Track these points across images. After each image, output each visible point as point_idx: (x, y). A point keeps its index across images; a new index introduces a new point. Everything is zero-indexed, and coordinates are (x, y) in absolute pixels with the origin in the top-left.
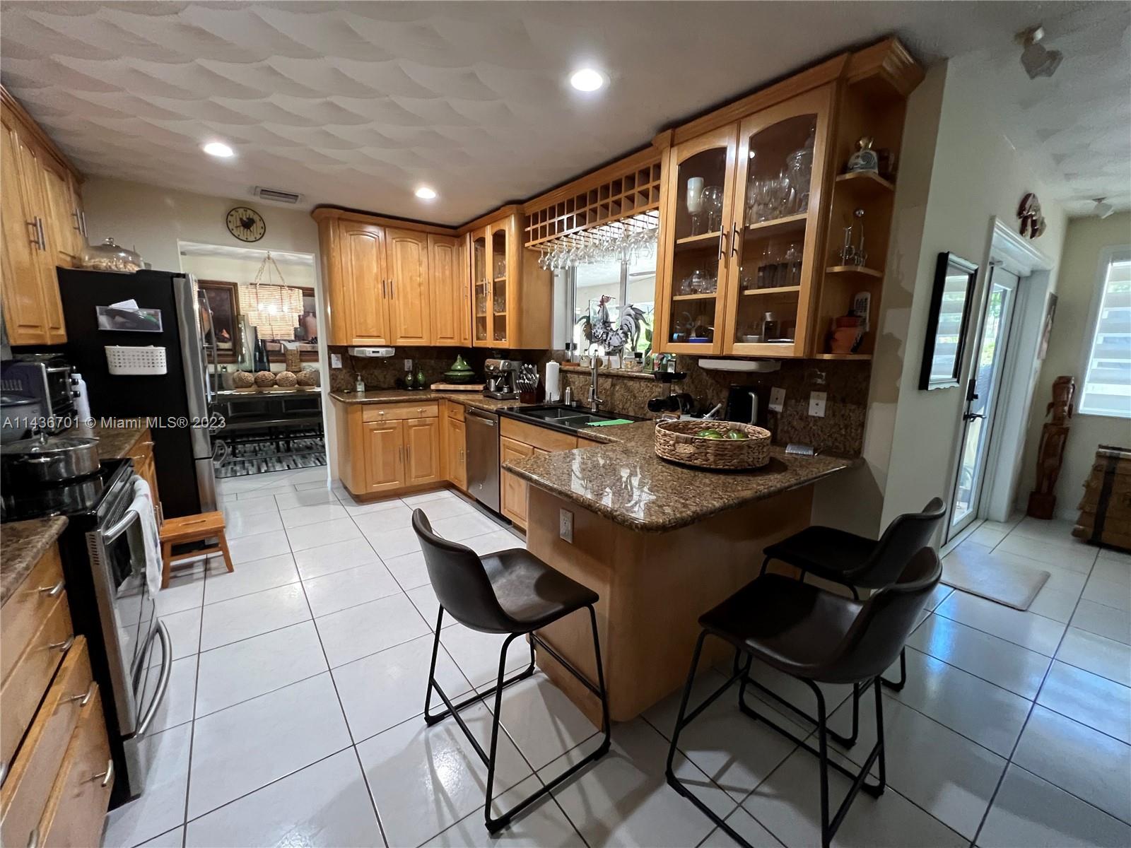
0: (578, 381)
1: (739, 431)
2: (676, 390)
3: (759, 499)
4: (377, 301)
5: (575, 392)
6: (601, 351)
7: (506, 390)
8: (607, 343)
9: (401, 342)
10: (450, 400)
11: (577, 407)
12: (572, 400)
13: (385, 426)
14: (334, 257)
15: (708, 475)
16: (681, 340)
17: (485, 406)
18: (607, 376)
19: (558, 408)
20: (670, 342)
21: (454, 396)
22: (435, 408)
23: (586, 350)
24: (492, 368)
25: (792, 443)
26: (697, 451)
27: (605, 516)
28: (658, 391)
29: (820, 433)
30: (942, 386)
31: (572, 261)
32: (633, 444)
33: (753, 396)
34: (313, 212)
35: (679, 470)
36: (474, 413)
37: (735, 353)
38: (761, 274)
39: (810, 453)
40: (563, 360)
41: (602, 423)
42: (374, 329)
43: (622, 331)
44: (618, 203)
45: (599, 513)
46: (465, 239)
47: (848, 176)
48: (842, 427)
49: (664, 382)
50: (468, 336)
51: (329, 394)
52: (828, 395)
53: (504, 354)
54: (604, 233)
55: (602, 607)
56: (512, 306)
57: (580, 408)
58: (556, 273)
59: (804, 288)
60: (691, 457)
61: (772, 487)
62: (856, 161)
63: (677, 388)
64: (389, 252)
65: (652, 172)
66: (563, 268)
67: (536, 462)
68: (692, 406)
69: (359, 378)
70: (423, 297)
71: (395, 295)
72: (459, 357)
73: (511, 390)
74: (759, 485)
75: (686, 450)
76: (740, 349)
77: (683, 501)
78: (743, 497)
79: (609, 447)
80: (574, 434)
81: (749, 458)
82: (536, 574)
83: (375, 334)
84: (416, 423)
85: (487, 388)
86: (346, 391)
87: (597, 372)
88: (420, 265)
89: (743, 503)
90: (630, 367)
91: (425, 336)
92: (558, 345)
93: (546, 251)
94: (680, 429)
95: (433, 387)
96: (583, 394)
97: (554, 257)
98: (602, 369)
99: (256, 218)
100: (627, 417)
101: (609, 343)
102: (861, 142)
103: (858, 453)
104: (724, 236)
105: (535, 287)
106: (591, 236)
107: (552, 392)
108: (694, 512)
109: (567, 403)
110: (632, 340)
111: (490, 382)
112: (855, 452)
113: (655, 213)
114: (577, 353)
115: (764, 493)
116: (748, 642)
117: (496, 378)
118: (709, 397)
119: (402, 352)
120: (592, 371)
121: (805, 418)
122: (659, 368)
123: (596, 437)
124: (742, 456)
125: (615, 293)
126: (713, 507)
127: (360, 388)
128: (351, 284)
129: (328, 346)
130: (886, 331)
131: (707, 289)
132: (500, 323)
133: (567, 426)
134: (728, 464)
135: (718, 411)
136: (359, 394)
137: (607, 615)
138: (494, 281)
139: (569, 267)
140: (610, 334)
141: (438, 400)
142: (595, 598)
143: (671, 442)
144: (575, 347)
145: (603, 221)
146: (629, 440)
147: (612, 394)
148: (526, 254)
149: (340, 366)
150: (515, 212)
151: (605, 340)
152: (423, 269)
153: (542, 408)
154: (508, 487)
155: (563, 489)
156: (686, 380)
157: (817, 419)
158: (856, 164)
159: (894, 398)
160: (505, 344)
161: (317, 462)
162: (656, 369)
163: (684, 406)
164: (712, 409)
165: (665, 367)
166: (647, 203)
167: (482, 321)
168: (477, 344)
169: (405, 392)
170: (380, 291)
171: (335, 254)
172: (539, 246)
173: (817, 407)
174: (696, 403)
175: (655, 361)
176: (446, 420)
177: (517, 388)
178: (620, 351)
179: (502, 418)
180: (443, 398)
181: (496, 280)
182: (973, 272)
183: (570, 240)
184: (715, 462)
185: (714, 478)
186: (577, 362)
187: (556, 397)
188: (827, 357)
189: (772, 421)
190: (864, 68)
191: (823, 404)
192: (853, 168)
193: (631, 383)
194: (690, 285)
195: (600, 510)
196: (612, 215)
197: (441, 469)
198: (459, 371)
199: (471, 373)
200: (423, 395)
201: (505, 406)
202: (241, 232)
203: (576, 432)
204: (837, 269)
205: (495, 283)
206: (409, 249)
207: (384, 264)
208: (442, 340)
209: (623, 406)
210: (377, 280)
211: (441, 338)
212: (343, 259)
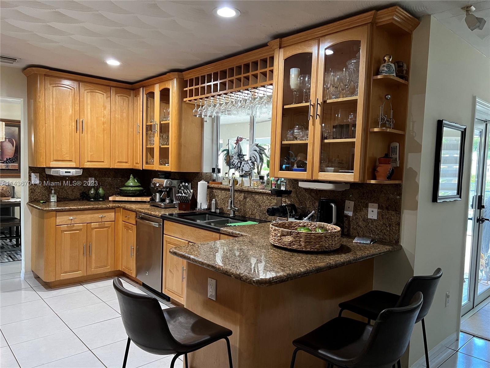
0: (221, 195)
1: (322, 228)
2: (285, 201)
3: (330, 267)
4: (71, 134)
5: (219, 202)
6: (237, 174)
7: (167, 201)
8: (241, 169)
9: (88, 165)
10: (124, 209)
11: (220, 213)
12: (216, 208)
13: (74, 228)
14: (40, 102)
15: (301, 254)
16: (288, 169)
17: (152, 213)
18: (241, 191)
19: (206, 214)
20: (280, 170)
21: (128, 206)
22: (113, 214)
23: (226, 173)
24: (157, 185)
25: (359, 236)
26: (294, 240)
27: (236, 278)
28: (273, 202)
29: (375, 229)
30: (448, 200)
31: (217, 113)
32: (257, 237)
33: (333, 205)
34: (25, 69)
35: (284, 252)
36: (142, 218)
37: (320, 178)
38: (334, 130)
39: (369, 242)
40: (210, 180)
41: (237, 224)
42: (67, 155)
43: (250, 161)
44: (247, 78)
45: (232, 276)
46: (139, 91)
47: (379, 77)
48: (387, 225)
49: (277, 196)
50: (139, 160)
51: (27, 203)
52: (379, 205)
53: (167, 175)
54: (238, 96)
55: (234, 339)
56: (174, 141)
57: (222, 214)
58: (205, 120)
59: (358, 140)
60: (291, 243)
61: (338, 261)
62: (383, 68)
63: (287, 200)
64: (81, 99)
65: (269, 61)
66: (210, 116)
67: (192, 248)
68: (296, 212)
69: (53, 191)
70: (105, 132)
71: (85, 131)
72: (131, 176)
73: (172, 201)
74: (331, 260)
75: (288, 239)
76: (323, 176)
77: (283, 268)
78: (318, 267)
79: (241, 239)
80: (218, 231)
81: (326, 244)
82: (192, 321)
83: (67, 159)
84: (98, 226)
85: (153, 200)
86: (42, 202)
87: (234, 188)
88: (105, 109)
89: (319, 270)
90: (256, 185)
91: (105, 160)
92: (206, 169)
93: (198, 104)
94: (286, 227)
95: (111, 198)
96: (224, 204)
97: (204, 109)
98: (238, 187)
100: (254, 220)
101: (242, 169)
102: (386, 58)
103: (397, 242)
104: (311, 106)
105: (190, 129)
106: (229, 97)
107: (202, 203)
108: (288, 274)
109: (213, 210)
110: (258, 168)
111: (155, 196)
112: (396, 242)
113: (271, 87)
114: (220, 175)
115: (332, 264)
116: (320, 351)
117: (160, 192)
118: (308, 206)
119: (88, 172)
120: (230, 188)
121: (366, 220)
122: (275, 187)
123: (232, 233)
124: (321, 243)
125: (246, 135)
126: (300, 272)
127: (53, 199)
128: (51, 121)
129: (29, 167)
130: (409, 166)
131: (303, 137)
132: (164, 154)
133: (212, 225)
134: (313, 248)
135: (312, 216)
136: (52, 204)
137: (238, 346)
138: (160, 122)
139: (214, 116)
140: (243, 163)
141: (115, 209)
142: (230, 333)
143: (279, 235)
144: (219, 171)
145: (238, 89)
146: (254, 235)
147: (245, 204)
148: (184, 106)
150: (177, 77)
151: (240, 167)
152: (107, 112)
153: (194, 214)
154: (168, 272)
155: (211, 263)
156: (293, 195)
157: (373, 221)
158: (383, 70)
159: (415, 208)
160: (167, 168)
161: (9, 258)
162: (274, 187)
163: (291, 212)
164: (309, 214)
165: (279, 186)
166: (266, 81)
167: (150, 151)
168: (146, 167)
169: (88, 203)
170: (74, 128)
171: (41, 99)
172: (193, 101)
173: (373, 213)
174: (299, 210)
175: (272, 182)
176: (121, 223)
177: (177, 199)
178: (250, 174)
179: (165, 221)
180: (119, 207)
181: (162, 122)
182: (463, 130)
183: (216, 99)
184: (305, 246)
185: (304, 257)
186: (220, 181)
187: (205, 206)
188: (373, 182)
189: (346, 222)
190: (385, 18)
191: (376, 211)
192: (381, 73)
193: (257, 197)
194: (293, 134)
195: (233, 274)
196: (243, 86)
197: (116, 261)
198: (132, 186)
199: (141, 188)
200: (104, 205)
201: (167, 212)
203: (219, 230)
204: (376, 130)
205: (161, 124)
206: (97, 98)
207: (77, 108)
208: (119, 164)
209: (252, 212)
210: (72, 120)
211: (118, 162)
212: (46, 103)
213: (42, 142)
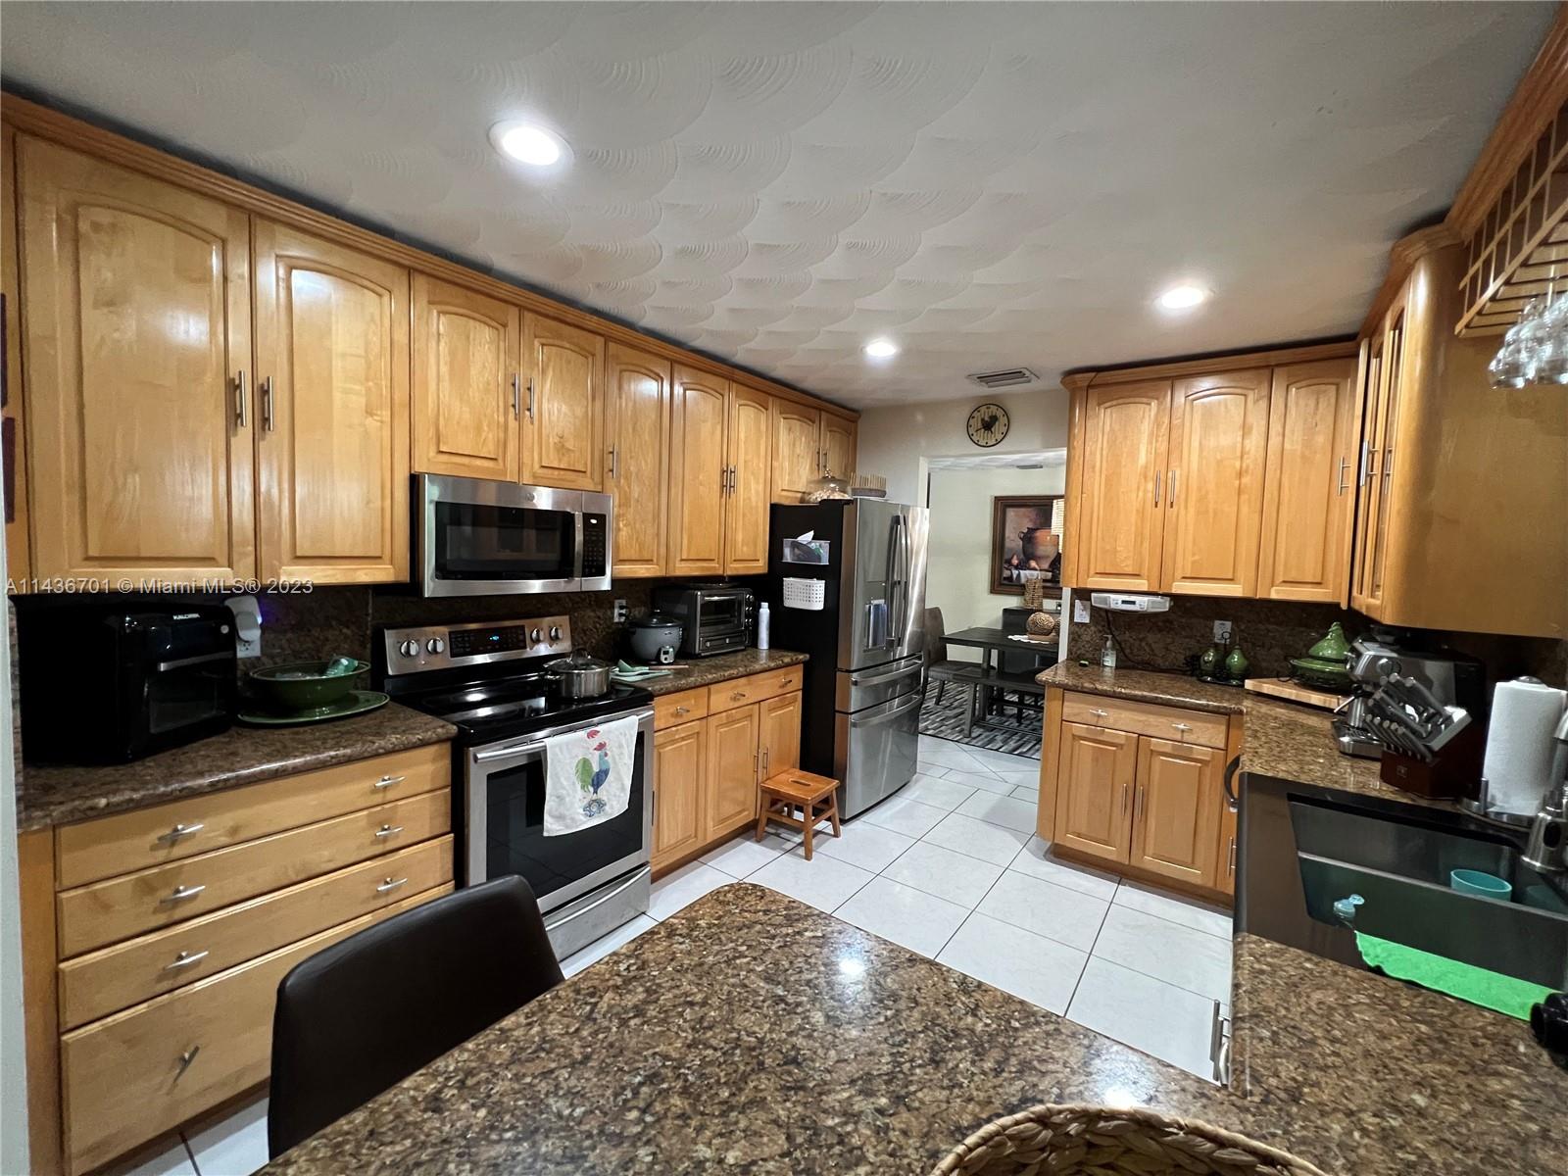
4: (1141, 512)
9: (1186, 588)
13: (1104, 738)
22: (1223, 729)
42: (1130, 562)
64: (1176, 422)
69: (1109, 643)
70: (1244, 497)
71: (1180, 501)
72: (1333, 628)
83: (1129, 570)
84: (1168, 750)
86: (1083, 662)
88: (1246, 434)
91: (1241, 574)
95: (1249, 684)
99: (999, 413)
119: (1186, 605)
127: (1109, 659)
129: (1073, 587)
136: (1105, 670)
141: (1227, 714)
149: (1087, 621)
150: (1426, 249)
152: (1254, 442)
170: (1150, 496)
180: (1240, 713)
198: (1325, 660)
202: (980, 436)
210: (1145, 477)
211: (1284, 582)
212: (1088, 449)
213: (1074, 533)
